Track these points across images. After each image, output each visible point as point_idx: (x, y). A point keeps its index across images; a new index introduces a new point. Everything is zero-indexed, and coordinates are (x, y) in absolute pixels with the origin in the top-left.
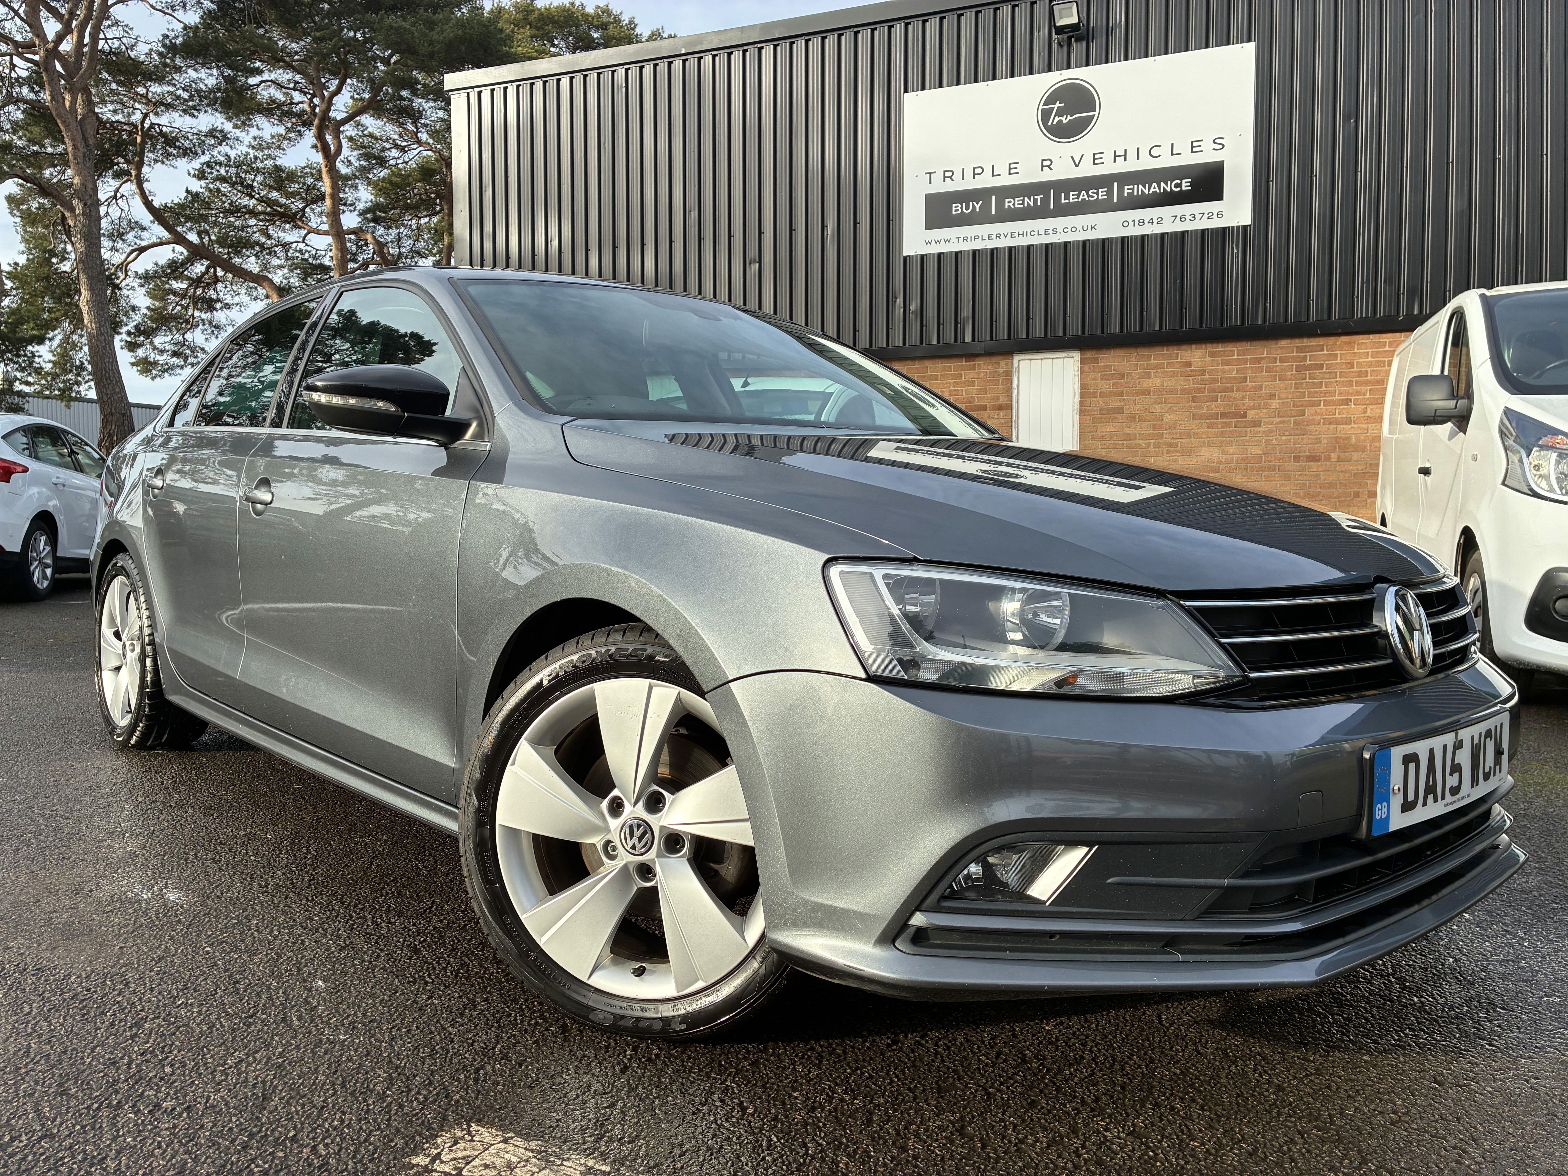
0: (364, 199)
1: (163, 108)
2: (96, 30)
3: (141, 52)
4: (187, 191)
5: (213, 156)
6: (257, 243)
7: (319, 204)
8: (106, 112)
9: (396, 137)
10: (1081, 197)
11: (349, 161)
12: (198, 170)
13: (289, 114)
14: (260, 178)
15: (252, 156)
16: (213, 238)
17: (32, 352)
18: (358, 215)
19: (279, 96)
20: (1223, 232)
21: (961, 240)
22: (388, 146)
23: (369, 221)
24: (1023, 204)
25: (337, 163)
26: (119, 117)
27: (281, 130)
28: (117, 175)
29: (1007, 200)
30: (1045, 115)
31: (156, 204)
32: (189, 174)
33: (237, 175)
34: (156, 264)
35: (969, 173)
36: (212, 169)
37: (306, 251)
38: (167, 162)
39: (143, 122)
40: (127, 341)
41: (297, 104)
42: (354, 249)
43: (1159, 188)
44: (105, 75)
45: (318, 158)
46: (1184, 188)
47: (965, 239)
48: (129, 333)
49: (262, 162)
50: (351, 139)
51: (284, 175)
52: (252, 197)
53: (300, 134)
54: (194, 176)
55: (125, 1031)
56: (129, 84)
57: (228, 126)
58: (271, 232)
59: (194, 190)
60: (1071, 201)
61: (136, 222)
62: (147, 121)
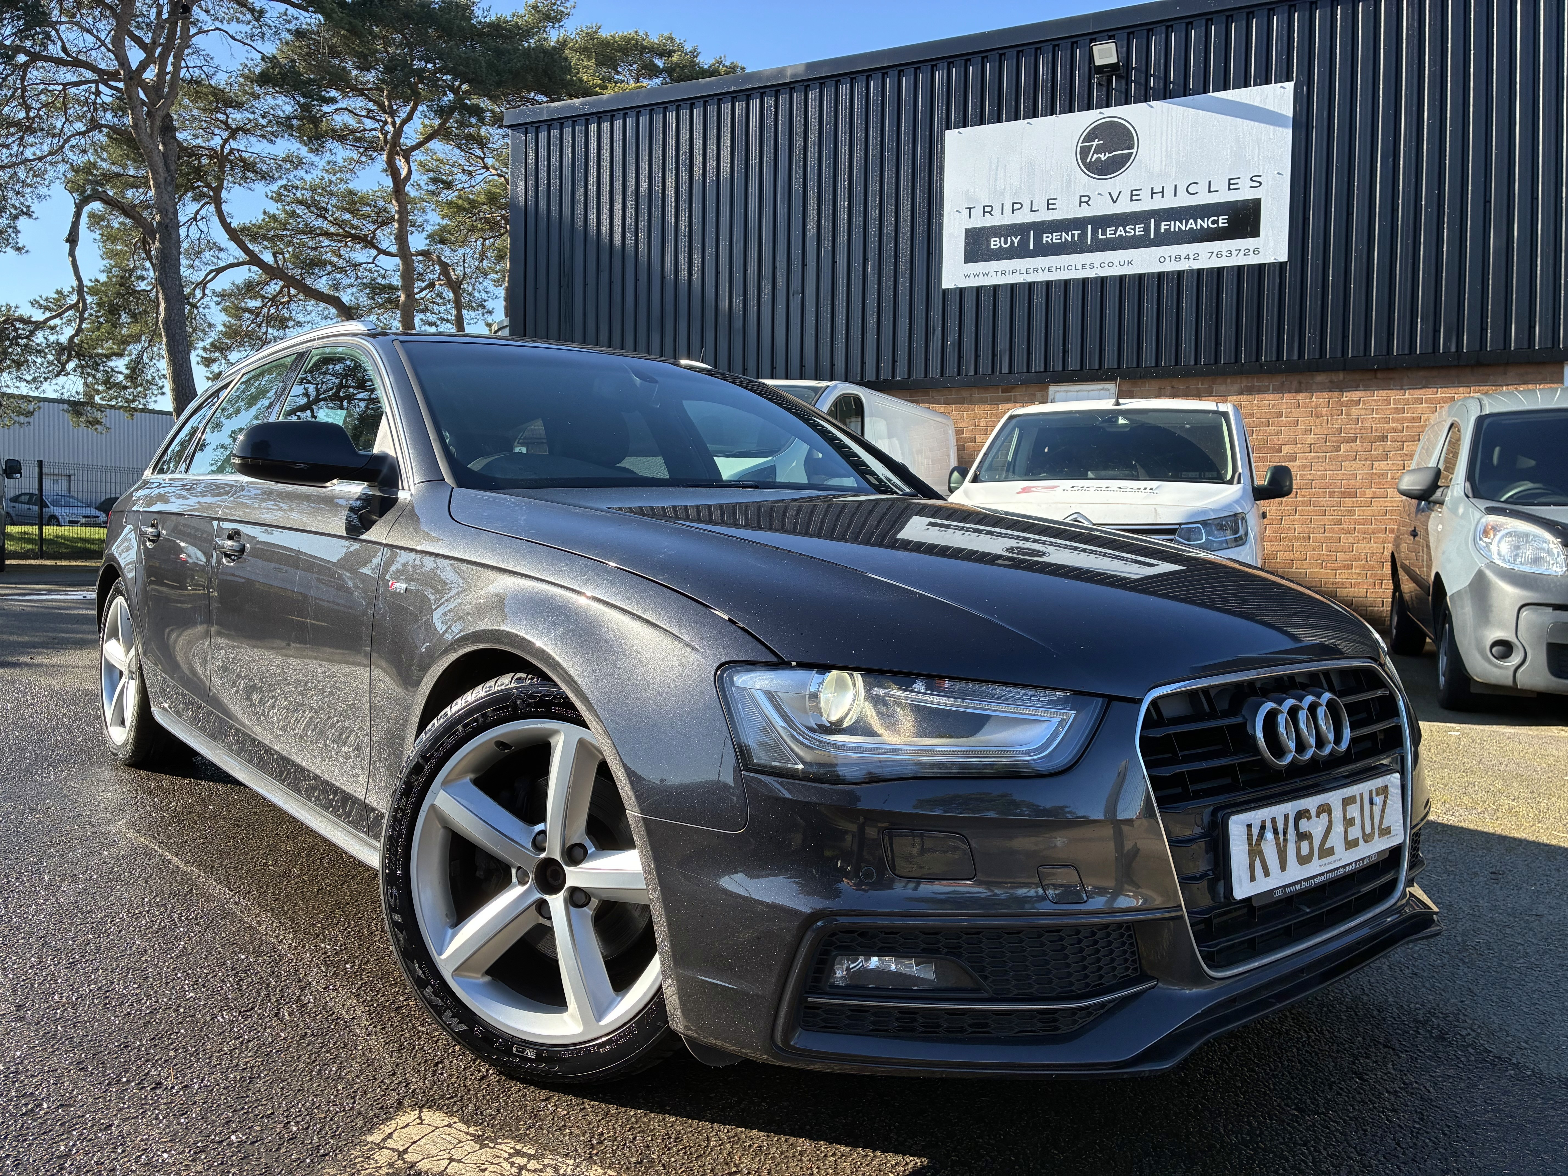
0: (432, 222)
1: (241, 133)
2: (178, 58)
4: (265, 213)
5: (290, 180)
6: (329, 263)
7: (388, 226)
8: (187, 137)
9: (462, 162)
10: (1118, 233)
12: (276, 193)
13: (361, 140)
14: (333, 201)
16: (287, 258)
17: (111, 368)
18: (426, 237)
20: (1261, 267)
21: (999, 274)
22: (455, 170)
23: (436, 243)
24: (1061, 239)
25: (406, 187)
27: (354, 155)
28: (196, 199)
29: (1045, 235)
30: (1084, 152)
31: (234, 225)
33: (313, 198)
35: (1008, 208)
36: (289, 192)
37: (376, 271)
38: (245, 184)
39: (223, 147)
41: (370, 130)
42: (421, 269)
43: (1196, 225)
44: (186, 102)
46: (1221, 225)
47: (1004, 273)
49: (335, 186)
51: (356, 199)
52: (325, 219)
53: (372, 158)
54: (272, 198)
55: (139, 1019)
56: (210, 111)
58: (343, 252)
59: (272, 212)
60: (1108, 236)
61: (214, 244)
62: (227, 146)
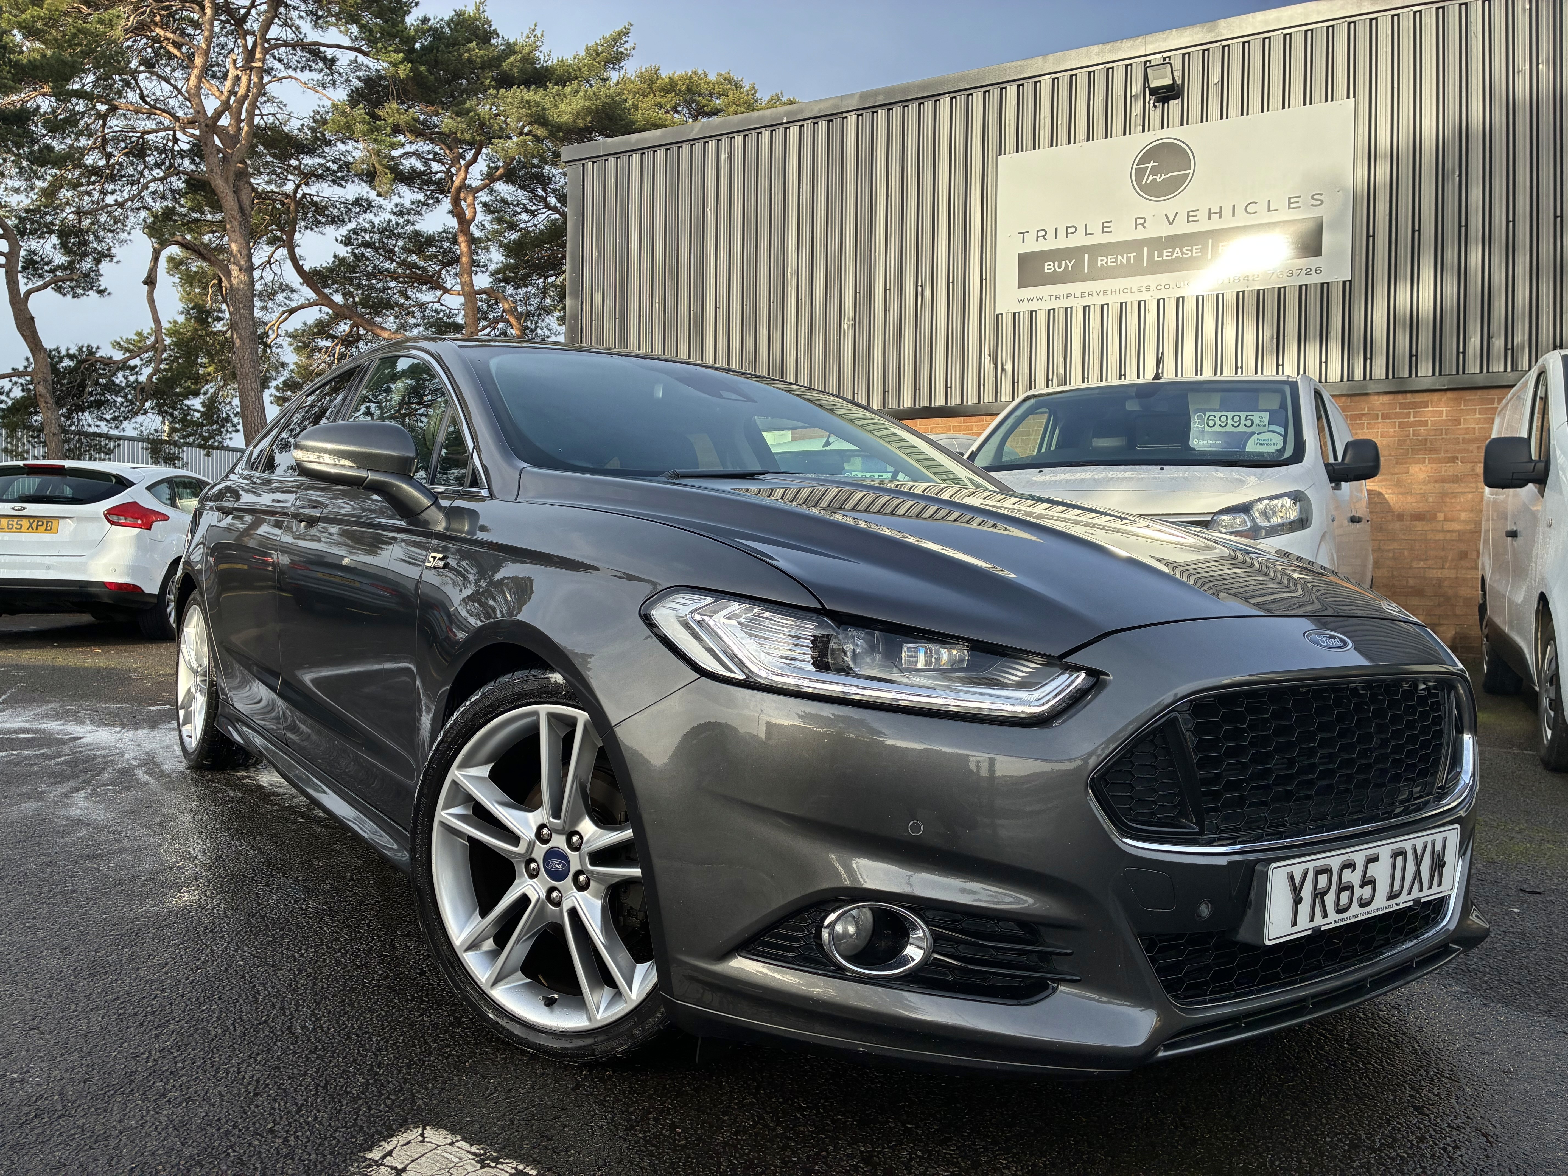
0: (495, 260)
1: (313, 179)
2: (254, 105)
3: (293, 127)
4: (335, 256)
5: (359, 223)
6: (397, 304)
7: (454, 266)
8: (260, 182)
9: (526, 201)
10: (1175, 255)
11: (483, 225)
12: (345, 237)
13: (428, 182)
14: (400, 243)
15: (394, 222)
16: (357, 299)
17: (188, 406)
18: (490, 276)
19: (419, 165)
20: (1322, 287)
21: (1053, 298)
22: (519, 210)
23: (499, 280)
24: (1116, 262)
25: (471, 227)
26: (272, 187)
27: (421, 197)
28: (270, 243)
29: (1100, 258)
30: (1139, 174)
31: (306, 268)
32: (337, 240)
33: (380, 241)
34: (305, 324)
35: (1062, 233)
36: (358, 235)
37: (441, 310)
38: (316, 229)
39: (295, 191)
40: (276, 396)
41: (437, 173)
42: (485, 307)
44: (260, 148)
45: (453, 223)
47: (1058, 297)
48: (277, 388)
49: (402, 228)
50: (485, 205)
51: (423, 240)
52: (392, 261)
53: (438, 201)
54: (341, 242)
56: (283, 157)
57: (373, 195)
58: (409, 293)
59: (341, 255)
60: (1165, 258)
61: (287, 286)
62: (300, 191)
